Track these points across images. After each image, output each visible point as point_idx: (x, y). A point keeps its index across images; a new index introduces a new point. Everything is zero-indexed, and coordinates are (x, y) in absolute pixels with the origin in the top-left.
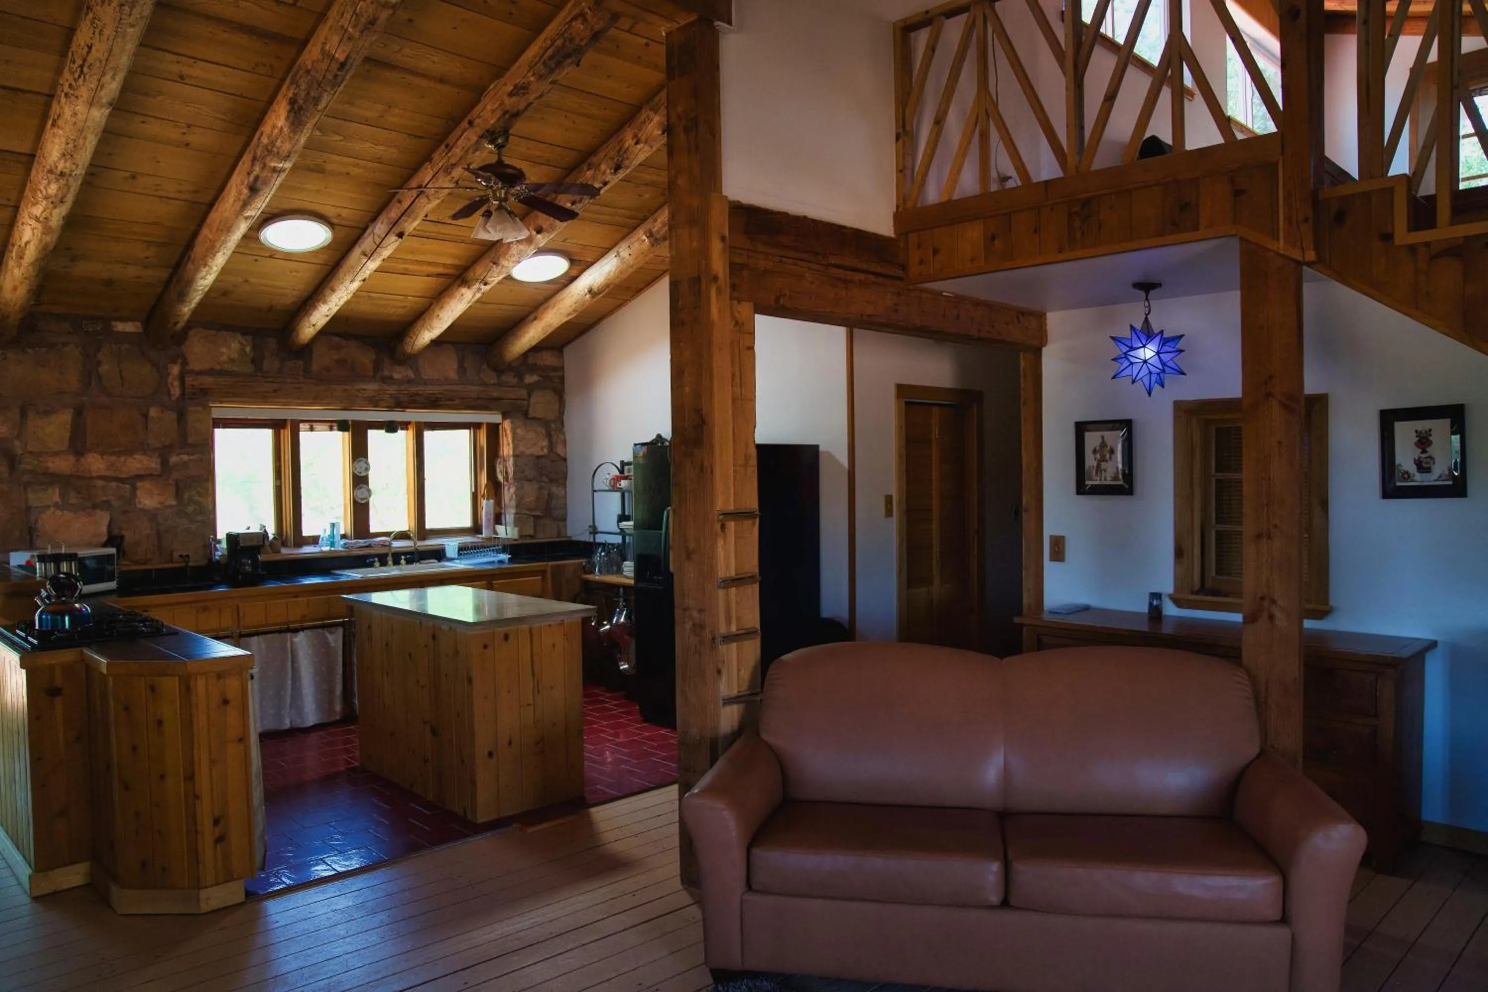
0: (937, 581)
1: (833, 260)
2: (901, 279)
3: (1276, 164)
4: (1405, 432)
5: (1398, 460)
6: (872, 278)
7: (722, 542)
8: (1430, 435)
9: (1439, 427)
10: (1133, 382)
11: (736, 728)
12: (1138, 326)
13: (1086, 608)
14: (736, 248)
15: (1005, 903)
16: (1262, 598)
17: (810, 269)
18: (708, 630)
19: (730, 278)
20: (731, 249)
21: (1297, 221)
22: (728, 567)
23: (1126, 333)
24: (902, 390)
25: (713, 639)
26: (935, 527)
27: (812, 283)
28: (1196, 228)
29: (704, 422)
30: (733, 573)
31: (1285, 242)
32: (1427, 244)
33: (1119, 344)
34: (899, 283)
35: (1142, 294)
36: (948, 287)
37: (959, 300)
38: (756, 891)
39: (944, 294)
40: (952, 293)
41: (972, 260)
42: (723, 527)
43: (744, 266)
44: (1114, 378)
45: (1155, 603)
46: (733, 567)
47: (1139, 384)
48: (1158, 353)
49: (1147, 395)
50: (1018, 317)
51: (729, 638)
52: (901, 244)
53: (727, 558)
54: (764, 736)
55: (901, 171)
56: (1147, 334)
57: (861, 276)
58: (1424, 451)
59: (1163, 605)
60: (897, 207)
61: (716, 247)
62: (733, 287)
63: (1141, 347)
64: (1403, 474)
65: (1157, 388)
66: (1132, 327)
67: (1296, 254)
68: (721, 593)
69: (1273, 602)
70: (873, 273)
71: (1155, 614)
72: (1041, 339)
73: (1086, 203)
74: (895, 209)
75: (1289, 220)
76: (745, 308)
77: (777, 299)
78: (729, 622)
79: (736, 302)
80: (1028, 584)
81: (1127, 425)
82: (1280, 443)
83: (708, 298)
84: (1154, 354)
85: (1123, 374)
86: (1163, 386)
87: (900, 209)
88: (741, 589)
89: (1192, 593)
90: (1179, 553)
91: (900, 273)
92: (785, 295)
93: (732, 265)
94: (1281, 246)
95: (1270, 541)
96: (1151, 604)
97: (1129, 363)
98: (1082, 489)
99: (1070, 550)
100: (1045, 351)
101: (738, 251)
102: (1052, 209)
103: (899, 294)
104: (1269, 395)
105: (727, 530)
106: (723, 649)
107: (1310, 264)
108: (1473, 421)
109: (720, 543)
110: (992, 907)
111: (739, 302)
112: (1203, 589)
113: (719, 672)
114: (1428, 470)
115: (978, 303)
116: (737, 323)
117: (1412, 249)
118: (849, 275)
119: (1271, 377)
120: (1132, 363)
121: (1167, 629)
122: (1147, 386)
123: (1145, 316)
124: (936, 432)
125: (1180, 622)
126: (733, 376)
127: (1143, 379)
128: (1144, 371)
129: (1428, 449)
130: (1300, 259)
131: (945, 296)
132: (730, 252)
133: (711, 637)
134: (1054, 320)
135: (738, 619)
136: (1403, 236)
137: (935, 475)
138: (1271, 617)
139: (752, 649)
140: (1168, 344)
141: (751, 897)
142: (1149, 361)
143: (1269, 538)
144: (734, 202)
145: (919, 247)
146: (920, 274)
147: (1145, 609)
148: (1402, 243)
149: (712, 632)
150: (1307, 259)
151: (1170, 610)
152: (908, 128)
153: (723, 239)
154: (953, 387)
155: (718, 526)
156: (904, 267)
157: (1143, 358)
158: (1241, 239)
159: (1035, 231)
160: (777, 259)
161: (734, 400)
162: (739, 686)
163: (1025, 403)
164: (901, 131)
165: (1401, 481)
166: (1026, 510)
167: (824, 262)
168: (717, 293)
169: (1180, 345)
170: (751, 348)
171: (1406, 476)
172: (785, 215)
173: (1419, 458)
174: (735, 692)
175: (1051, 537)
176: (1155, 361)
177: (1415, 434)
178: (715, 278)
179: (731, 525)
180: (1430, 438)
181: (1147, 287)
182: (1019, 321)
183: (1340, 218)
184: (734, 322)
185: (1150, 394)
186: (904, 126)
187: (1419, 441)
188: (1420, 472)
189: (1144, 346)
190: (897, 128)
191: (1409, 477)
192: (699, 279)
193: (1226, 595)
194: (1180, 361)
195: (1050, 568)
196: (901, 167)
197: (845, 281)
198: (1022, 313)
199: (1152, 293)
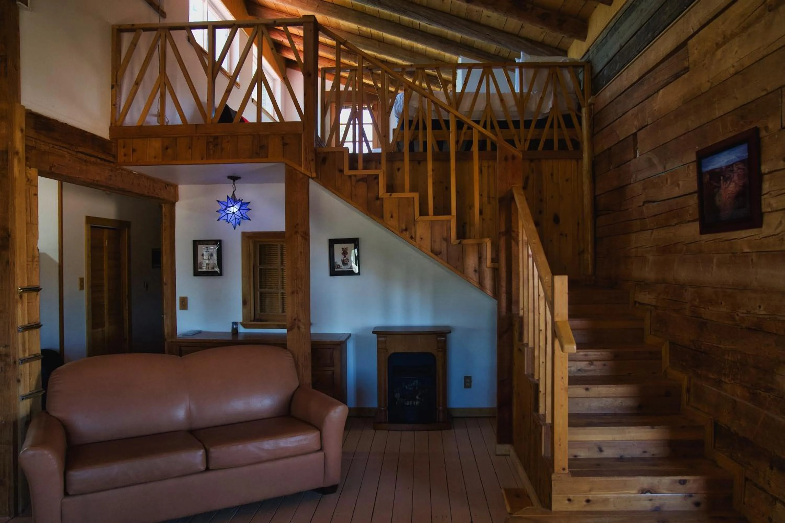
0: (107, 324)
1: (81, 149)
2: (113, 163)
3: (301, 134)
4: (338, 248)
5: (336, 260)
6: (99, 160)
7: (20, 305)
8: (347, 250)
9: (350, 246)
10: (228, 223)
11: (29, 412)
12: (230, 196)
13: (200, 332)
14: (29, 137)
15: (207, 469)
16: (295, 320)
17: (68, 153)
18: (11, 357)
19: (26, 154)
20: (27, 137)
21: (309, 160)
22: (23, 320)
23: (225, 199)
24: (89, 220)
25: (15, 362)
26: (106, 295)
27: (69, 161)
28: (267, 157)
29: (9, 236)
30: (26, 323)
31: (304, 168)
32: (355, 176)
33: (221, 204)
34: (112, 164)
35: (232, 181)
36: (136, 169)
37: (140, 176)
38: (73, 495)
39: (133, 172)
40: (137, 172)
41: (155, 157)
42: (21, 297)
43: (34, 148)
44: (218, 220)
45: (235, 327)
46: (26, 319)
47: (230, 223)
48: (239, 210)
49: (234, 229)
50: (165, 187)
51: (24, 361)
52: (113, 144)
53: (23, 314)
54: (53, 414)
55: (114, 105)
56: (234, 200)
57: (93, 159)
58: (345, 257)
59: (239, 328)
60: (111, 124)
61: (18, 136)
62: (27, 158)
63: (231, 207)
64: (337, 266)
65: (237, 225)
66: (228, 196)
67: (309, 174)
68: (20, 334)
69: (299, 321)
70: (99, 158)
71: (235, 332)
72: (176, 198)
73: (216, 138)
74: (110, 125)
75: (306, 159)
76: (33, 172)
77: (51, 168)
78: (24, 351)
79: (28, 168)
80: (167, 322)
81: (218, 243)
82: (301, 252)
83: (13, 165)
84: (238, 210)
85: (222, 219)
86: (240, 225)
87: (113, 125)
88: (31, 332)
89: (251, 321)
90: (245, 303)
91: (112, 159)
92: (55, 166)
93: (26, 146)
94: (302, 169)
95: (297, 295)
96: (233, 327)
97: (226, 214)
98: (197, 273)
99: (190, 303)
100: (177, 204)
101: (31, 139)
102: (198, 139)
103: (112, 171)
104: (296, 232)
105: (23, 297)
106: (21, 367)
107: (312, 178)
108: (362, 245)
109: (20, 306)
110: (202, 472)
111: (30, 168)
112: (255, 320)
113: (19, 381)
114: (347, 264)
115: (148, 178)
116: (28, 180)
117: (350, 177)
118: (88, 158)
119: (297, 224)
120: (227, 214)
121: (240, 338)
122: (234, 224)
123: (233, 192)
124: (106, 242)
125: (246, 335)
126: (27, 210)
127: (232, 222)
128: (233, 218)
129: (347, 256)
130: (310, 176)
131: (134, 173)
132: (26, 139)
133: (13, 361)
134: (183, 189)
135: (29, 350)
136: (347, 172)
137: (105, 266)
138: (299, 328)
139: (37, 366)
140: (244, 206)
141: (67, 500)
142: (235, 213)
143: (297, 293)
144: (28, 110)
145: (124, 147)
146: (124, 161)
147: (230, 330)
148: (347, 174)
149: (14, 358)
150: (313, 176)
151: (241, 330)
152: (118, 83)
153: (22, 130)
154: (116, 219)
155: (17, 297)
156: (115, 157)
157: (233, 211)
158: (286, 164)
159: (190, 148)
160: (51, 145)
161: (27, 224)
162: (30, 388)
163: (165, 230)
164: (115, 84)
165: (337, 269)
166: (166, 284)
167: (76, 150)
168: (18, 162)
169: (248, 207)
170: (36, 195)
171: (338, 267)
172: (56, 121)
173: (343, 259)
174: (28, 392)
175: (180, 297)
176: (238, 213)
177: (342, 249)
178: (17, 153)
179: (25, 295)
180: (347, 251)
181: (234, 179)
182: (166, 188)
183: (324, 160)
184: (26, 180)
185: (235, 228)
186: (116, 82)
187: (343, 252)
188: (344, 265)
189: (233, 206)
190: (112, 82)
191: (340, 267)
192: (7, 152)
193: (266, 321)
194: (249, 214)
195: (180, 313)
196: (114, 103)
197: (86, 161)
198: (168, 185)
199: (236, 181)
